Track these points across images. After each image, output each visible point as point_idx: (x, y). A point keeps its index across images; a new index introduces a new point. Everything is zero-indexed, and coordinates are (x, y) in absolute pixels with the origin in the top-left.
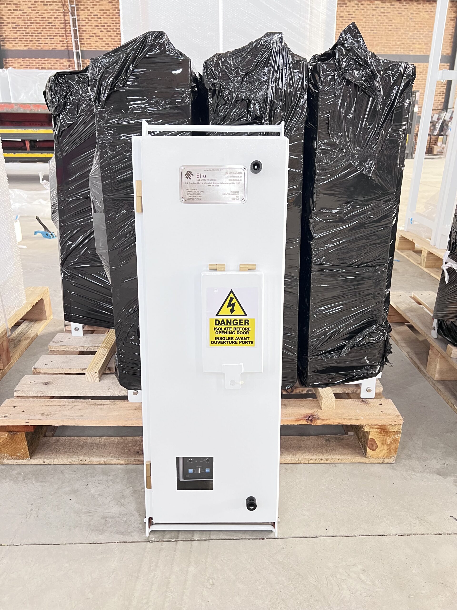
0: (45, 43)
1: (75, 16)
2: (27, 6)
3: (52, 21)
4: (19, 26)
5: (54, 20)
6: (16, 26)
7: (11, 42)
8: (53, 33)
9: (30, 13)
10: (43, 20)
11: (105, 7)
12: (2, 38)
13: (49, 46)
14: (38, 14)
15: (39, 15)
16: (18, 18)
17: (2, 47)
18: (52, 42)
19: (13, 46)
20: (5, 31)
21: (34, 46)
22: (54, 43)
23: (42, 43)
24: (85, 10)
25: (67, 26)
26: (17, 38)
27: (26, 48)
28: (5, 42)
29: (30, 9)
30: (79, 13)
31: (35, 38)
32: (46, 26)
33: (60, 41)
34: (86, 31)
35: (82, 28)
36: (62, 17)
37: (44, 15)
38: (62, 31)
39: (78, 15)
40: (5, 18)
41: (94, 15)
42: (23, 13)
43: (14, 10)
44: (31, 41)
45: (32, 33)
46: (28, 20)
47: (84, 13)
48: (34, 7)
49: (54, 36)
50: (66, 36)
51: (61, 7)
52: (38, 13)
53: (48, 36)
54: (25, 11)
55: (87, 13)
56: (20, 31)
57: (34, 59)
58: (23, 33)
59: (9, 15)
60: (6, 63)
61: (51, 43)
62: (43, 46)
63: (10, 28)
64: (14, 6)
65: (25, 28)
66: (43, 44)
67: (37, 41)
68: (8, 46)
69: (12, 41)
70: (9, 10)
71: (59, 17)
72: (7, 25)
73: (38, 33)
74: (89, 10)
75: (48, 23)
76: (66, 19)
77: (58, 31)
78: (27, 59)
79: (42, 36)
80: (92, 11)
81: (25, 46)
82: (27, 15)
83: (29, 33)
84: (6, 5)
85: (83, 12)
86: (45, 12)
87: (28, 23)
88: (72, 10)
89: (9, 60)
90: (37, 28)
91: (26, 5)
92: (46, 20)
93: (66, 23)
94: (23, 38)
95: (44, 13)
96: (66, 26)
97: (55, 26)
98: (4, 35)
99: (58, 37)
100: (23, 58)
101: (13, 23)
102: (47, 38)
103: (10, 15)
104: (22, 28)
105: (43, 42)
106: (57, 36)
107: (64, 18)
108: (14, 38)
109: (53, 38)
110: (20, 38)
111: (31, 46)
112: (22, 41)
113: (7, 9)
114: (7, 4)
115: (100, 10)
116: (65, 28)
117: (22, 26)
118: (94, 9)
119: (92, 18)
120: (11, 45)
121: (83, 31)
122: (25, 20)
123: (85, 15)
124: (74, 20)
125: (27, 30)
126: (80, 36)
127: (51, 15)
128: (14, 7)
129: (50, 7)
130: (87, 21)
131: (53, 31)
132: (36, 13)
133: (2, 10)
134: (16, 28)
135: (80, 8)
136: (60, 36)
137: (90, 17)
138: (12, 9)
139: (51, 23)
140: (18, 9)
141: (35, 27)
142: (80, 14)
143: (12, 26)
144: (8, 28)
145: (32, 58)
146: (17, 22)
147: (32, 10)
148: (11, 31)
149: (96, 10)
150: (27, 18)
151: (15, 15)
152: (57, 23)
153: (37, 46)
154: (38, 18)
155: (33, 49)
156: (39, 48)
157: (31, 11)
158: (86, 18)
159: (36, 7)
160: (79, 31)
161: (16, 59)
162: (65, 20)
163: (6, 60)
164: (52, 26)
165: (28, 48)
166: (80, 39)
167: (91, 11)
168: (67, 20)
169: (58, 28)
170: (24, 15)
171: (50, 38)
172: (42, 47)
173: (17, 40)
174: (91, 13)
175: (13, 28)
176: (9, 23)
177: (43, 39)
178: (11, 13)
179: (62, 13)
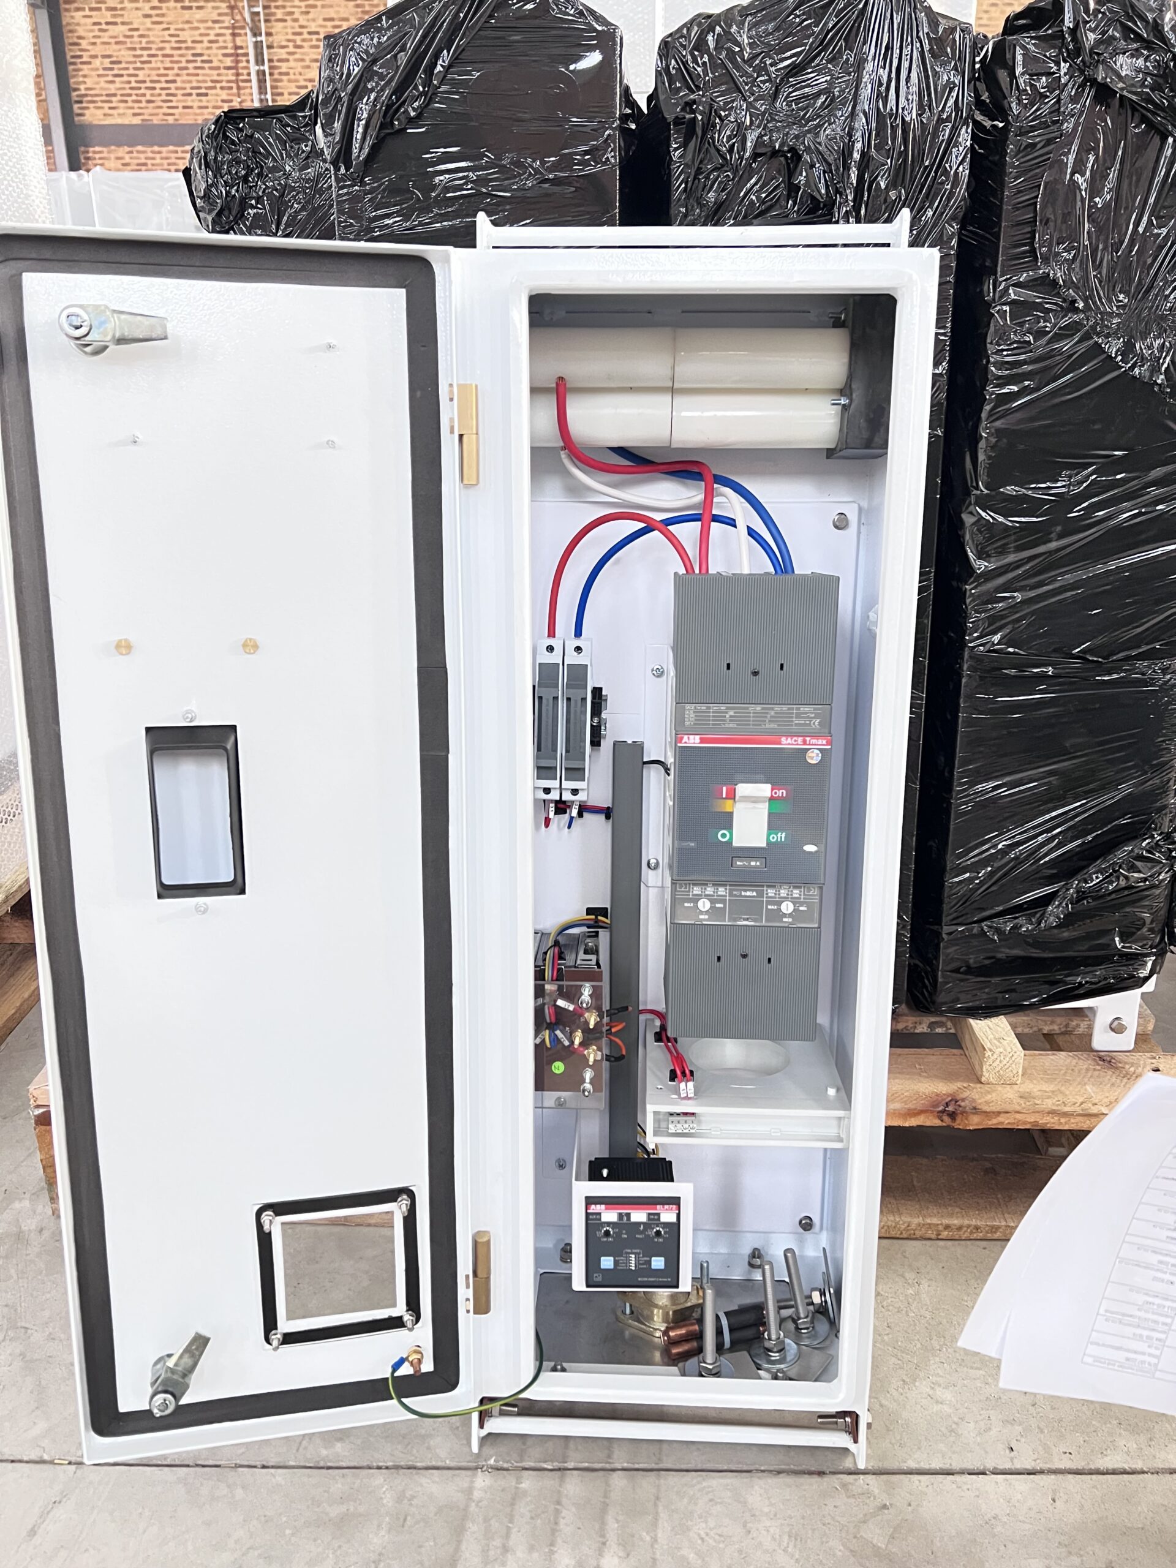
0: (184, 107)
1: (261, 35)
2: (140, 13)
3: (202, 48)
4: (120, 62)
5: (208, 48)
6: (112, 63)
7: (100, 104)
8: (205, 81)
9: (149, 29)
10: (179, 48)
11: (338, 12)
12: (78, 96)
13: (196, 114)
14: (167, 33)
15: (171, 35)
16: (117, 43)
17: (76, 119)
18: (204, 104)
19: (105, 115)
20: (85, 76)
21: (157, 114)
22: (207, 107)
23: (177, 107)
24: (285, 21)
25: (242, 61)
26: (115, 95)
27: (137, 121)
28: (84, 105)
29: (148, 20)
30: (272, 27)
31: (160, 95)
32: (188, 61)
33: (223, 101)
34: (287, 74)
35: (279, 67)
36: (229, 38)
37: (183, 35)
38: (227, 75)
39: (268, 34)
40: (84, 44)
41: (310, 33)
42: (131, 30)
43: (107, 23)
44: (149, 102)
45: (152, 81)
46: (142, 49)
47: (286, 27)
48: (157, 15)
49: (206, 88)
50: (239, 88)
51: (226, 14)
52: (168, 29)
53: (192, 88)
54: (135, 26)
55: (293, 28)
56: (122, 76)
57: (156, 148)
58: (129, 82)
59: (94, 37)
60: (88, 159)
61: (200, 107)
62: (180, 114)
63: (97, 69)
64: (109, 13)
65: (135, 69)
66: (180, 110)
67: (164, 101)
68: (93, 115)
69: (103, 101)
70: (95, 24)
71: (221, 39)
72: (90, 63)
73: (167, 82)
74: (296, 20)
75: (194, 55)
76: (239, 43)
77: (219, 75)
78: (140, 148)
79: (177, 88)
80: (304, 23)
81: (135, 115)
82: (141, 36)
83: (144, 82)
84: (87, 12)
85: (281, 24)
86: (186, 26)
87: (142, 56)
88: (252, 20)
89: (95, 152)
90: (166, 69)
91: (137, 9)
92: (187, 48)
93: (238, 55)
94: (130, 95)
95: (183, 30)
96: (237, 62)
97: (211, 61)
98: (82, 87)
99: (218, 91)
100: (129, 146)
101: (104, 57)
102: (190, 95)
103: (99, 37)
104: (127, 69)
105: (180, 105)
106: (214, 88)
107: (234, 41)
108: (107, 95)
109: (206, 95)
110: (122, 95)
111: (151, 115)
112: (126, 102)
113: (89, 21)
114: (91, 9)
115: (325, 20)
116: (236, 68)
117: (127, 62)
118: (311, 16)
119: (304, 40)
120: (99, 112)
121: (281, 74)
122: (134, 49)
123: (287, 34)
124: (258, 46)
125: (140, 73)
126: (272, 87)
127: (201, 35)
128: (108, 16)
129: (199, 15)
130: (291, 49)
131: (204, 75)
132: (164, 30)
133: (78, 24)
134: (112, 69)
135: (274, 14)
136: (222, 88)
137: (298, 38)
138: (103, 21)
139: (201, 55)
140: (119, 20)
141: (159, 65)
142: (273, 31)
143: (102, 63)
144: (92, 69)
145: (152, 145)
146: (115, 54)
147: (154, 23)
148: (99, 76)
149: (314, 20)
150: (141, 42)
151: (111, 37)
152: (216, 55)
153: (165, 114)
154: (169, 42)
155: (155, 122)
156: (171, 120)
157: (149, 25)
158: (289, 41)
159: (163, 15)
160: (271, 74)
161: (113, 147)
162: (237, 48)
163: (88, 152)
164: (203, 61)
165: (143, 120)
166: (273, 94)
167: (302, 22)
168: (241, 48)
169: (218, 68)
170: (132, 37)
171: (198, 95)
172: (177, 117)
173: (114, 99)
174: (301, 27)
175: (105, 69)
176: (96, 57)
177: (180, 97)
178: (101, 30)
179: (227, 28)
